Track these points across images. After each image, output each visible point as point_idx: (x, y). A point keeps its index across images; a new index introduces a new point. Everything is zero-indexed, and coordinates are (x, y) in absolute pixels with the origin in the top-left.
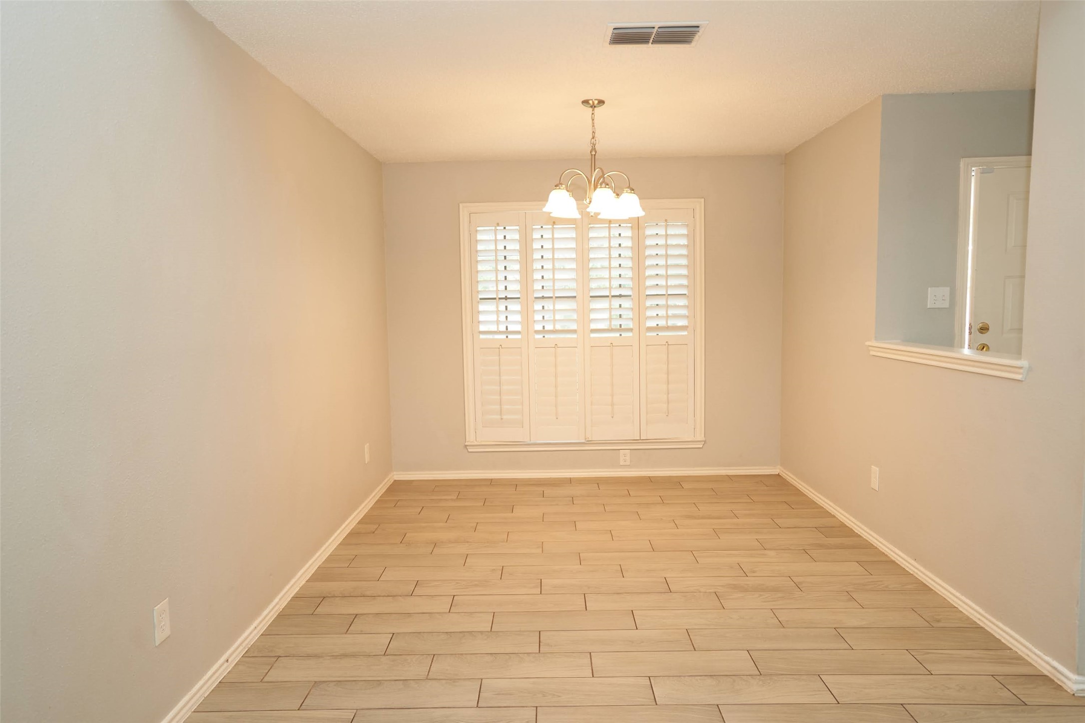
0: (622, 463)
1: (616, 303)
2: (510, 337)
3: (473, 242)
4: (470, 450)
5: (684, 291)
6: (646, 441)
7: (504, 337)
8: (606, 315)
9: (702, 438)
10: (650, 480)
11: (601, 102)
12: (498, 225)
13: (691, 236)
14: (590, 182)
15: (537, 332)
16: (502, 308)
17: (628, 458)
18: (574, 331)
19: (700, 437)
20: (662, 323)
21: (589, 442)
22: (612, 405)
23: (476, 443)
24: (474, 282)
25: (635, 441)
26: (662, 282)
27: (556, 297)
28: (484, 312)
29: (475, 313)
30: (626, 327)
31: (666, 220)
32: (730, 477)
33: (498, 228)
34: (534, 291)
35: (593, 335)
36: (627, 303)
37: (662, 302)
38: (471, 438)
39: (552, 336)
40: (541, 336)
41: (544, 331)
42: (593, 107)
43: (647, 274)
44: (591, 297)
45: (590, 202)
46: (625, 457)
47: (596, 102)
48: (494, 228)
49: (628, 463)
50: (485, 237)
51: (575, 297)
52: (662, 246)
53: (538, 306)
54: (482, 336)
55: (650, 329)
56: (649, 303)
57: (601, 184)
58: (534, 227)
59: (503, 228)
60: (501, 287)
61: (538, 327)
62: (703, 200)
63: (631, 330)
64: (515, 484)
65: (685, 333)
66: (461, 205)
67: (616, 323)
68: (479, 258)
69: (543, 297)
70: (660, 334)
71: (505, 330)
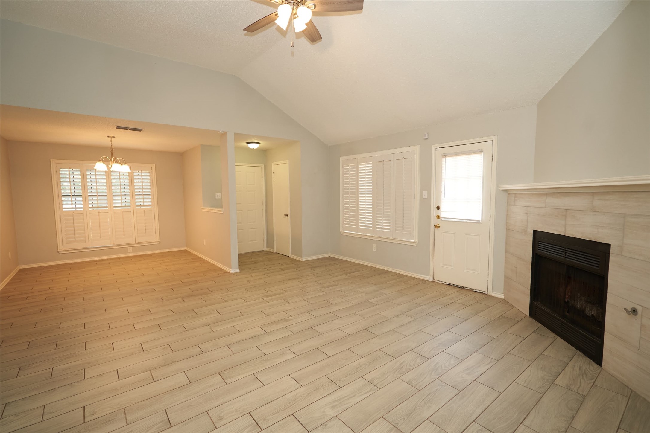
0: (129, 251)
1: (123, 197)
2: (77, 209)
3: (58, 174)
4: (60, 253)
5: (150, 194)
6: (138, 243)
7: (75, 209)
8: (120, 201)
9: (159, 240)
10: (140, 256)
11: (114, 137)
12: (70, 168)
13: (151, 176)
14: (111, 160)
15: (90, 208)
16: (73, 199)
17: (131, 250)
18: (107, 207)
19: (158, 240)
20: (142, 204)
21: (115, 245)
22: (124, 232)
23: (63, 250)
24: (59, 190)
25: (134, 244)
26: (141, 191)
27: (98, 195)
28: (65, 201)
29: (60, 201)
30: (128, 205)
31: (141, 170)
32: (169, 252)
33: (70, 169)
34: (88, 193)
35: (114, 208)
36: (128, 197)
37: (141, 197)
38: (60, 248)
39: (96, 209)
40: (92, 209)
41: (93, 207)
42: (111, 138)
43: (135, 185)
44: (113, 195)
45: (112, 166)
46: (130, 249)
47: (112, 137)
48: (68, 170)
49: (131, 251)
50: (64, 172)
51: (106, 195)
52: (140, 182)
53: (90, 198)
54: (64, 210)
55: (137, 206)
56: (136, 197)
57: (115, 162)
58: (87, 170)
59: (72, 170)
60: (73, 191)
61: (91, 206)
62: (155, 165)
63: (130, 206)
64: (84, 263)
65: (151, 207)
66: (51, 160)
67: (124, 205)
68: (61, 180)
69: (92, 195)
70: (141, 207)
71: (75, 207)
